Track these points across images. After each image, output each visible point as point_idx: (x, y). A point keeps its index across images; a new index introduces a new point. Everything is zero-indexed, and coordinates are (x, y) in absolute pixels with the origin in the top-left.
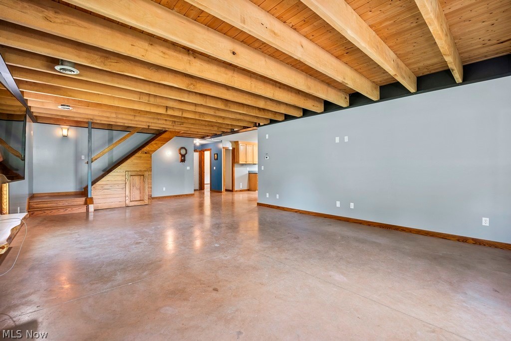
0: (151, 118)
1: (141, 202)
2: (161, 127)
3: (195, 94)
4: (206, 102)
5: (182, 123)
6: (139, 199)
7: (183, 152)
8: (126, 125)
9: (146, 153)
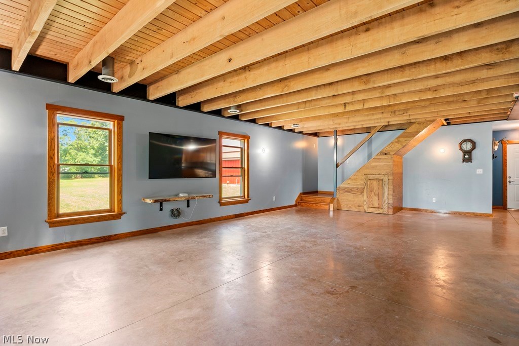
0: (365, 115)
1: (379, 209)
2: (404, 120)
3: (323, 87)
4: (337, 90)
5: (406, 110)
6: (377, 206)
7: (467, 146)
8: (364, 126)
9: (386, 154)
